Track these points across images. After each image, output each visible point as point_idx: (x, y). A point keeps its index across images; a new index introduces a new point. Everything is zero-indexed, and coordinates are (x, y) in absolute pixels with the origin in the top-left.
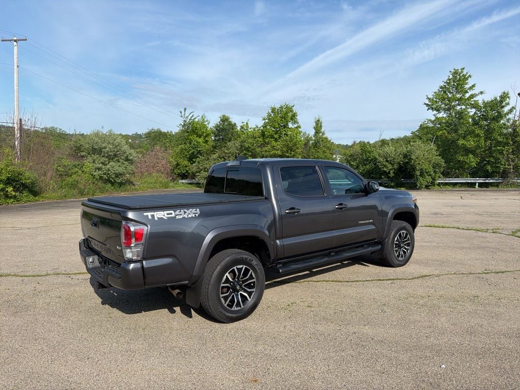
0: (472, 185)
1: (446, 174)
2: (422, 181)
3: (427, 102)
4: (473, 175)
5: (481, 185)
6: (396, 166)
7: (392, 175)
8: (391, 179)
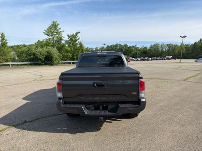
0: (70, 63)
1: (62, 60)
2: (55, 62)
3: (45, 32)
4: (70, 60)
5: (73, 63)
6: (44, 56)
7: (43, 60)
8: (42, 62)
